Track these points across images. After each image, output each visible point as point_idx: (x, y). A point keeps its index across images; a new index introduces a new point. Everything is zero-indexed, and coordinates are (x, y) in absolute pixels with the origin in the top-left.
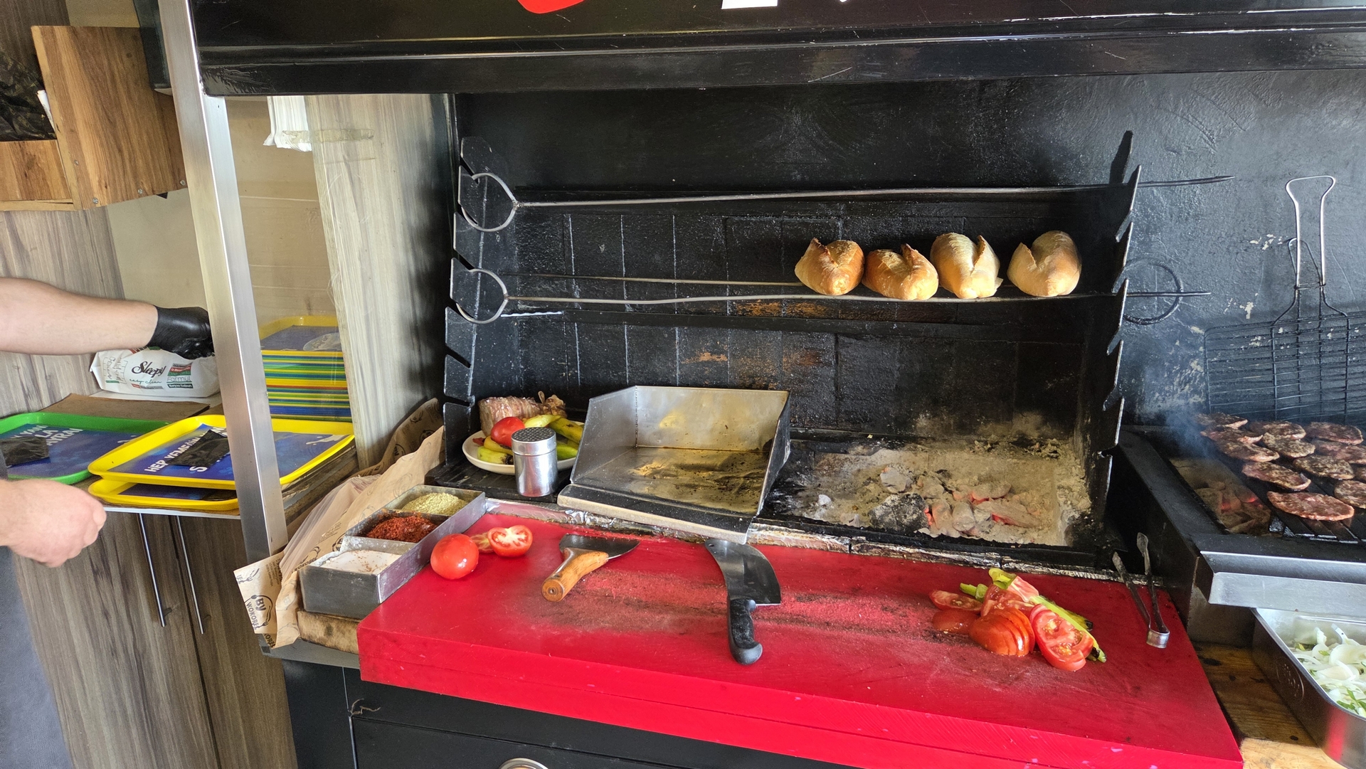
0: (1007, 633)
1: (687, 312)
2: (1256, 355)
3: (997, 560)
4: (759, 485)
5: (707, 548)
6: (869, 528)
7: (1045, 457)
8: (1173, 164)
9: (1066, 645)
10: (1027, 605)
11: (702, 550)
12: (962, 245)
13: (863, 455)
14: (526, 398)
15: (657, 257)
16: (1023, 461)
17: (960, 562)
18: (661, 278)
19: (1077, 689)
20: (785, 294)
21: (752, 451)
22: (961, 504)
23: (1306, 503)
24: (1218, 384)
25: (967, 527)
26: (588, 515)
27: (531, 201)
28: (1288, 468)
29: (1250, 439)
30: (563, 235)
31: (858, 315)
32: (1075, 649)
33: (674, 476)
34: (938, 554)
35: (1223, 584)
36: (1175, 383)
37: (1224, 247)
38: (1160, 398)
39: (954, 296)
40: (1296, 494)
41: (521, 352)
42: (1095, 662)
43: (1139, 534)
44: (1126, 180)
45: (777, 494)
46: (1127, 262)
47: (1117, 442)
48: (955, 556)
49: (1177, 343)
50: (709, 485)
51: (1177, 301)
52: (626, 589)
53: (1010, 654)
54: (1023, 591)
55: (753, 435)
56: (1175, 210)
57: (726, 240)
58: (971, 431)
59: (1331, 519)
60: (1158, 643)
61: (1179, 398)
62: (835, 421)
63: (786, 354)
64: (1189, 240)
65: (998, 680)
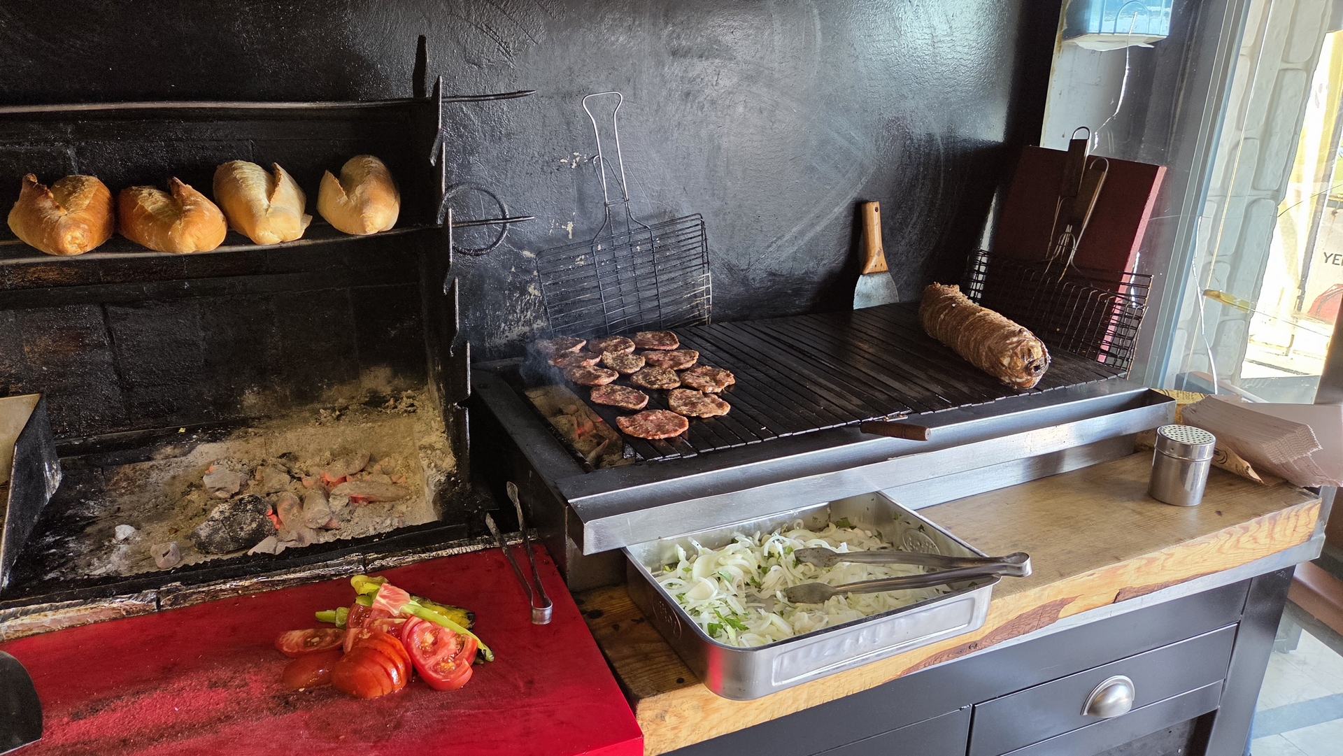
0: (378, 668)
2: (583, 274)
3: (359, 562)
6: (188, 565)
7: (403, 413)
8: (476, 77)
9: (448, 659)
10: (398, 621)
12: (252, 176)
13: (176, 457)
16: (379, 424)
17: (314, 578)
22: (313, 492)
23: (649, 423)
24: (555, 306)
25: (323, 522)
28: (627, 386)
29: (591, 361)
31: (130, 275)
32: (458, 659)
34: (284, 577)
35: (593, 532)
36: (518, 311)
37: (538, 167)
38: (506, 328)
39: (250, 242)
40: (640, 415)
42: (482, 665)
43: (508, 483)
44: (429, 95)
45: (50, 539)
46: (446, 190)
47: (469, 392)
48: (307, 574)
49: (513, 270)
51: (504, 228)
53: (385, 693)
54: (391, 602)
56: (487, 128)
58: (314, 399)
59: (672, 435)
60: (543, 620)
61: (523, 325)
62: (126, 419)
63: (28, 341)
64: (506, 161)
65: (373, 738)
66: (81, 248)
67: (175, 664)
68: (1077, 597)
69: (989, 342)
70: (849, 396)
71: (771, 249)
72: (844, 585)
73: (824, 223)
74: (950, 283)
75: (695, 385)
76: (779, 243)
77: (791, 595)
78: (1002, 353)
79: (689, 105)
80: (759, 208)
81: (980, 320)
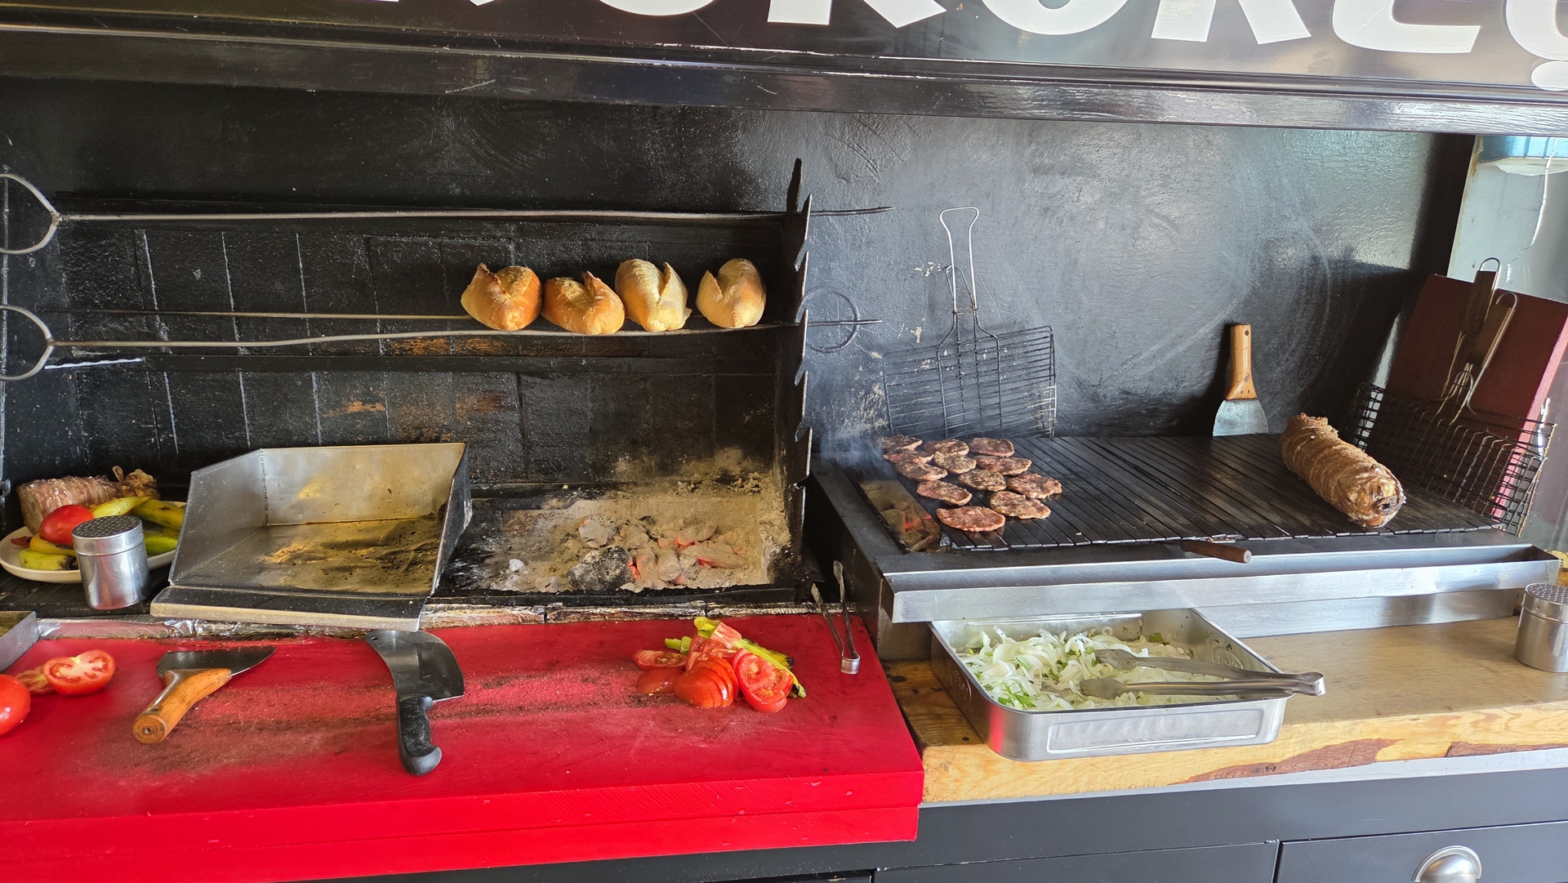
0: (712, 684)
1: (326, 353)
2: (925, 377)
3: (702, 608)
4: (434, 558)
5: (369, 641)
6: (566, 592)
7: (748, 493)
8: (843, 192)
9: (768, 687)
10: (730, 651)
11: (363, 646)
12: (647, 272)
13: (559, 508)
14: (94, 476)
15: (278, 286)
16: (727, 499)
17: (665, 615)
18: (286, 312)
19: (779, 730)
20: (453, 330)
21: (424, 517)
22: (666, 551)
23: (968, 517)
24: (897, 407)
25: (673, 576)
26: (199, 623)
27: (82, 212)
28: (954, 484)
29: (923, 459)
30: (136, 258)
31: (542, 350)
32: (776, 689)
33: (321, 559)
34: (642, 610)
35: (902, 602)
36: (861, 408)
37: (893, 274)
38: (849, 424)
39: (641, 329)
40: (960, 509)
41: (82, 415)
42: (795, 699)
43: (835, 562)
44: (800, 209)
45: (459, 565)
46: (806, 292)
47: (808, 473)
48: (659, 610)
49: (861, 369)
50: (369, 565)
51: (854, 329)
52: (259, 710)
53: (715, 706)
54: (727, 637)
55: (425, 498)
56: (849, 237)
57: (370, 264)
58: (674, 472)
59: (987, 529)
60: (850, 670)
61: (865, 422)
62: (523, 472)
63: (459, 399)
64: (864, 267)
65: (704, 735)
66: (517, 325)
67: (557, 662)
68: (1397, 741)
69: (1340, 476)
70: (1176, 515)
71: (1125, 367)
72: (1136, 684)
73: (1188, 343)
74: (1318, 414)
75: (1020, 489)
76: (1135, 361)
77: (1084, 688)
78: (1349, 488)
79: (1047, 219)
80: (1115, 324)
81: (1335, 454)
